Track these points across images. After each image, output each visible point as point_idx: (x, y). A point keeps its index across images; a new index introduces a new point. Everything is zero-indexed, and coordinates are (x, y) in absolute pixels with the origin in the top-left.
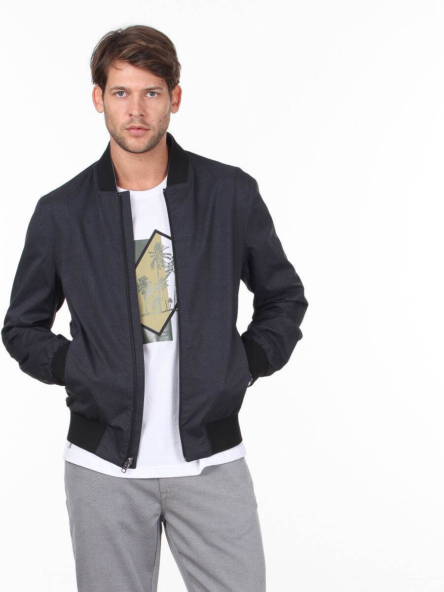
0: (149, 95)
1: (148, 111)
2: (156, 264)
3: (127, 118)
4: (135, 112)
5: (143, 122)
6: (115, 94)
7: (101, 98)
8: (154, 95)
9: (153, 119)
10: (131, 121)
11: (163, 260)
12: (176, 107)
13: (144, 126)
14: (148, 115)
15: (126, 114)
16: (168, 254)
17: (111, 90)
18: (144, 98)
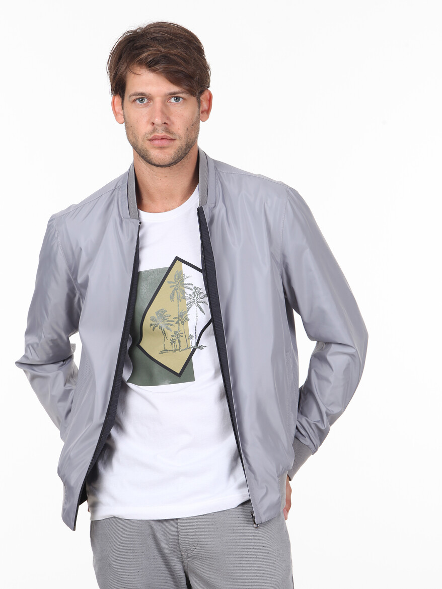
0: (173, 100)
1: (173, 118)
2: (176, 294)
3: (150, 128)
4: (158, 121)
5: (167, 131)
6: (135, 101)
7: (121, 107)
8: (179, 100)
9: (179, 127)
10: (154, 130)
11: (184, 291)
12: (205, 114)
13: (169, 135)
14: (173, 123)
15: (148, 122)
16: (189, 284)
17: (130, 96)
18: (168, 104)
